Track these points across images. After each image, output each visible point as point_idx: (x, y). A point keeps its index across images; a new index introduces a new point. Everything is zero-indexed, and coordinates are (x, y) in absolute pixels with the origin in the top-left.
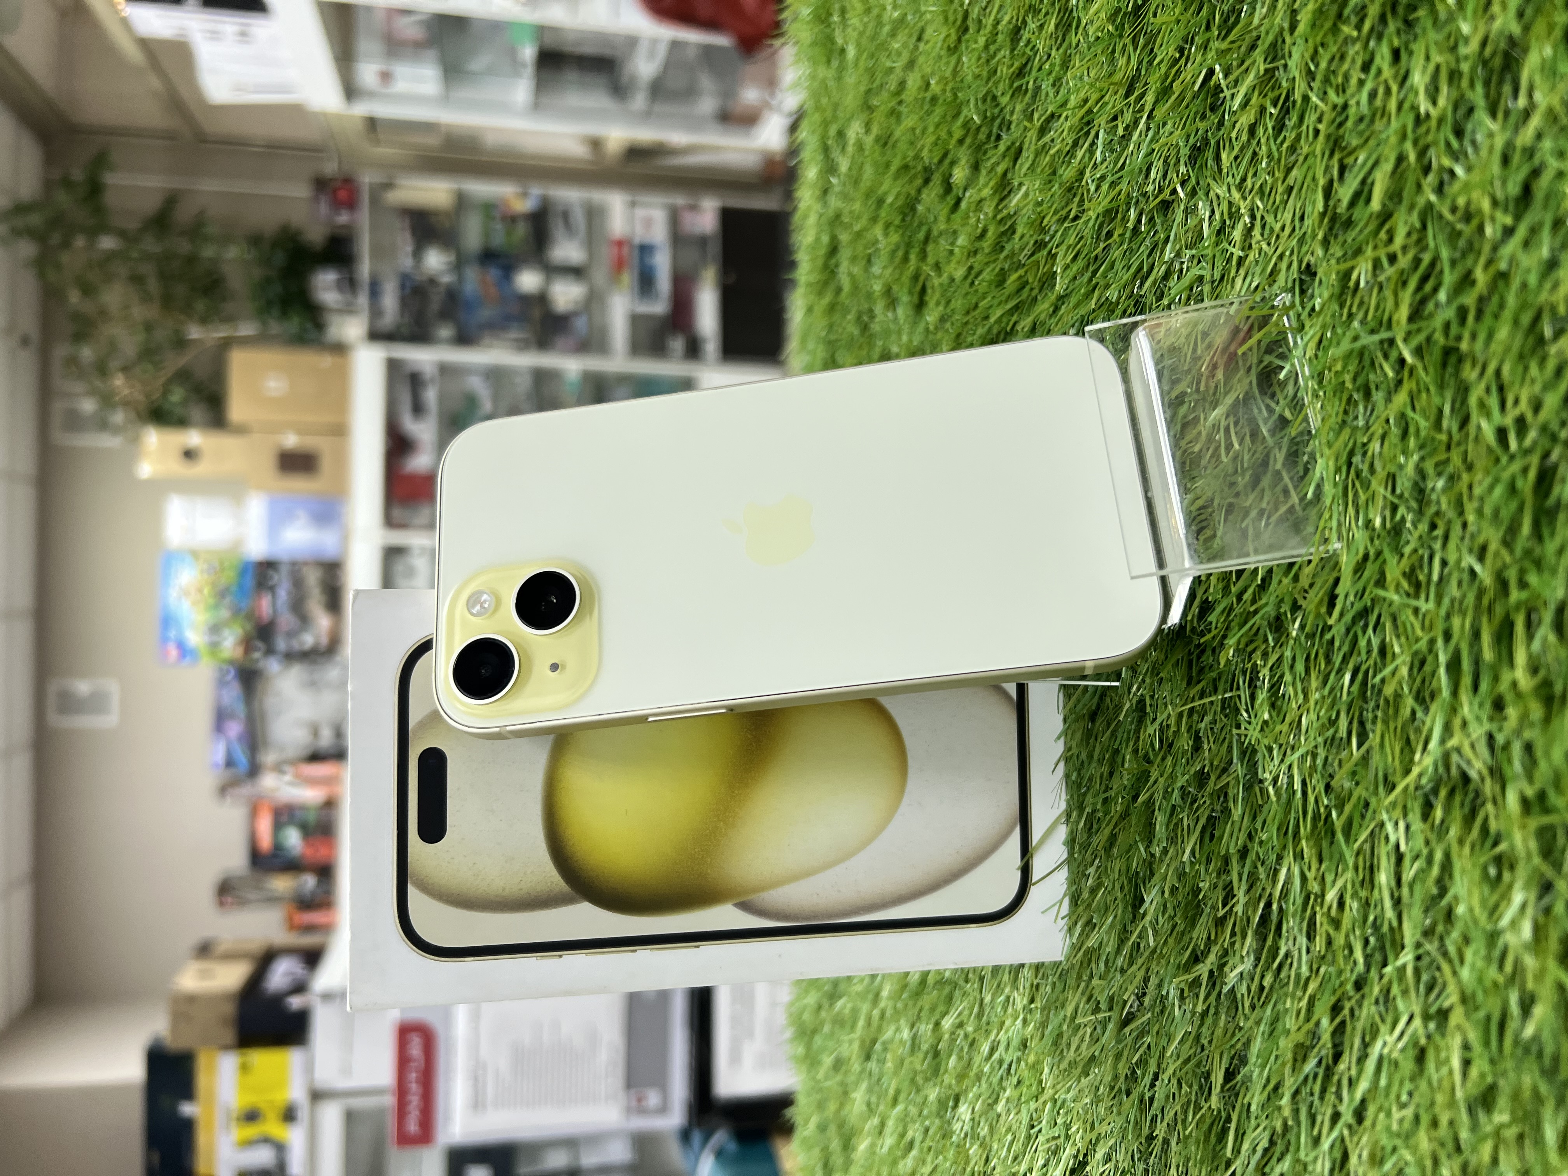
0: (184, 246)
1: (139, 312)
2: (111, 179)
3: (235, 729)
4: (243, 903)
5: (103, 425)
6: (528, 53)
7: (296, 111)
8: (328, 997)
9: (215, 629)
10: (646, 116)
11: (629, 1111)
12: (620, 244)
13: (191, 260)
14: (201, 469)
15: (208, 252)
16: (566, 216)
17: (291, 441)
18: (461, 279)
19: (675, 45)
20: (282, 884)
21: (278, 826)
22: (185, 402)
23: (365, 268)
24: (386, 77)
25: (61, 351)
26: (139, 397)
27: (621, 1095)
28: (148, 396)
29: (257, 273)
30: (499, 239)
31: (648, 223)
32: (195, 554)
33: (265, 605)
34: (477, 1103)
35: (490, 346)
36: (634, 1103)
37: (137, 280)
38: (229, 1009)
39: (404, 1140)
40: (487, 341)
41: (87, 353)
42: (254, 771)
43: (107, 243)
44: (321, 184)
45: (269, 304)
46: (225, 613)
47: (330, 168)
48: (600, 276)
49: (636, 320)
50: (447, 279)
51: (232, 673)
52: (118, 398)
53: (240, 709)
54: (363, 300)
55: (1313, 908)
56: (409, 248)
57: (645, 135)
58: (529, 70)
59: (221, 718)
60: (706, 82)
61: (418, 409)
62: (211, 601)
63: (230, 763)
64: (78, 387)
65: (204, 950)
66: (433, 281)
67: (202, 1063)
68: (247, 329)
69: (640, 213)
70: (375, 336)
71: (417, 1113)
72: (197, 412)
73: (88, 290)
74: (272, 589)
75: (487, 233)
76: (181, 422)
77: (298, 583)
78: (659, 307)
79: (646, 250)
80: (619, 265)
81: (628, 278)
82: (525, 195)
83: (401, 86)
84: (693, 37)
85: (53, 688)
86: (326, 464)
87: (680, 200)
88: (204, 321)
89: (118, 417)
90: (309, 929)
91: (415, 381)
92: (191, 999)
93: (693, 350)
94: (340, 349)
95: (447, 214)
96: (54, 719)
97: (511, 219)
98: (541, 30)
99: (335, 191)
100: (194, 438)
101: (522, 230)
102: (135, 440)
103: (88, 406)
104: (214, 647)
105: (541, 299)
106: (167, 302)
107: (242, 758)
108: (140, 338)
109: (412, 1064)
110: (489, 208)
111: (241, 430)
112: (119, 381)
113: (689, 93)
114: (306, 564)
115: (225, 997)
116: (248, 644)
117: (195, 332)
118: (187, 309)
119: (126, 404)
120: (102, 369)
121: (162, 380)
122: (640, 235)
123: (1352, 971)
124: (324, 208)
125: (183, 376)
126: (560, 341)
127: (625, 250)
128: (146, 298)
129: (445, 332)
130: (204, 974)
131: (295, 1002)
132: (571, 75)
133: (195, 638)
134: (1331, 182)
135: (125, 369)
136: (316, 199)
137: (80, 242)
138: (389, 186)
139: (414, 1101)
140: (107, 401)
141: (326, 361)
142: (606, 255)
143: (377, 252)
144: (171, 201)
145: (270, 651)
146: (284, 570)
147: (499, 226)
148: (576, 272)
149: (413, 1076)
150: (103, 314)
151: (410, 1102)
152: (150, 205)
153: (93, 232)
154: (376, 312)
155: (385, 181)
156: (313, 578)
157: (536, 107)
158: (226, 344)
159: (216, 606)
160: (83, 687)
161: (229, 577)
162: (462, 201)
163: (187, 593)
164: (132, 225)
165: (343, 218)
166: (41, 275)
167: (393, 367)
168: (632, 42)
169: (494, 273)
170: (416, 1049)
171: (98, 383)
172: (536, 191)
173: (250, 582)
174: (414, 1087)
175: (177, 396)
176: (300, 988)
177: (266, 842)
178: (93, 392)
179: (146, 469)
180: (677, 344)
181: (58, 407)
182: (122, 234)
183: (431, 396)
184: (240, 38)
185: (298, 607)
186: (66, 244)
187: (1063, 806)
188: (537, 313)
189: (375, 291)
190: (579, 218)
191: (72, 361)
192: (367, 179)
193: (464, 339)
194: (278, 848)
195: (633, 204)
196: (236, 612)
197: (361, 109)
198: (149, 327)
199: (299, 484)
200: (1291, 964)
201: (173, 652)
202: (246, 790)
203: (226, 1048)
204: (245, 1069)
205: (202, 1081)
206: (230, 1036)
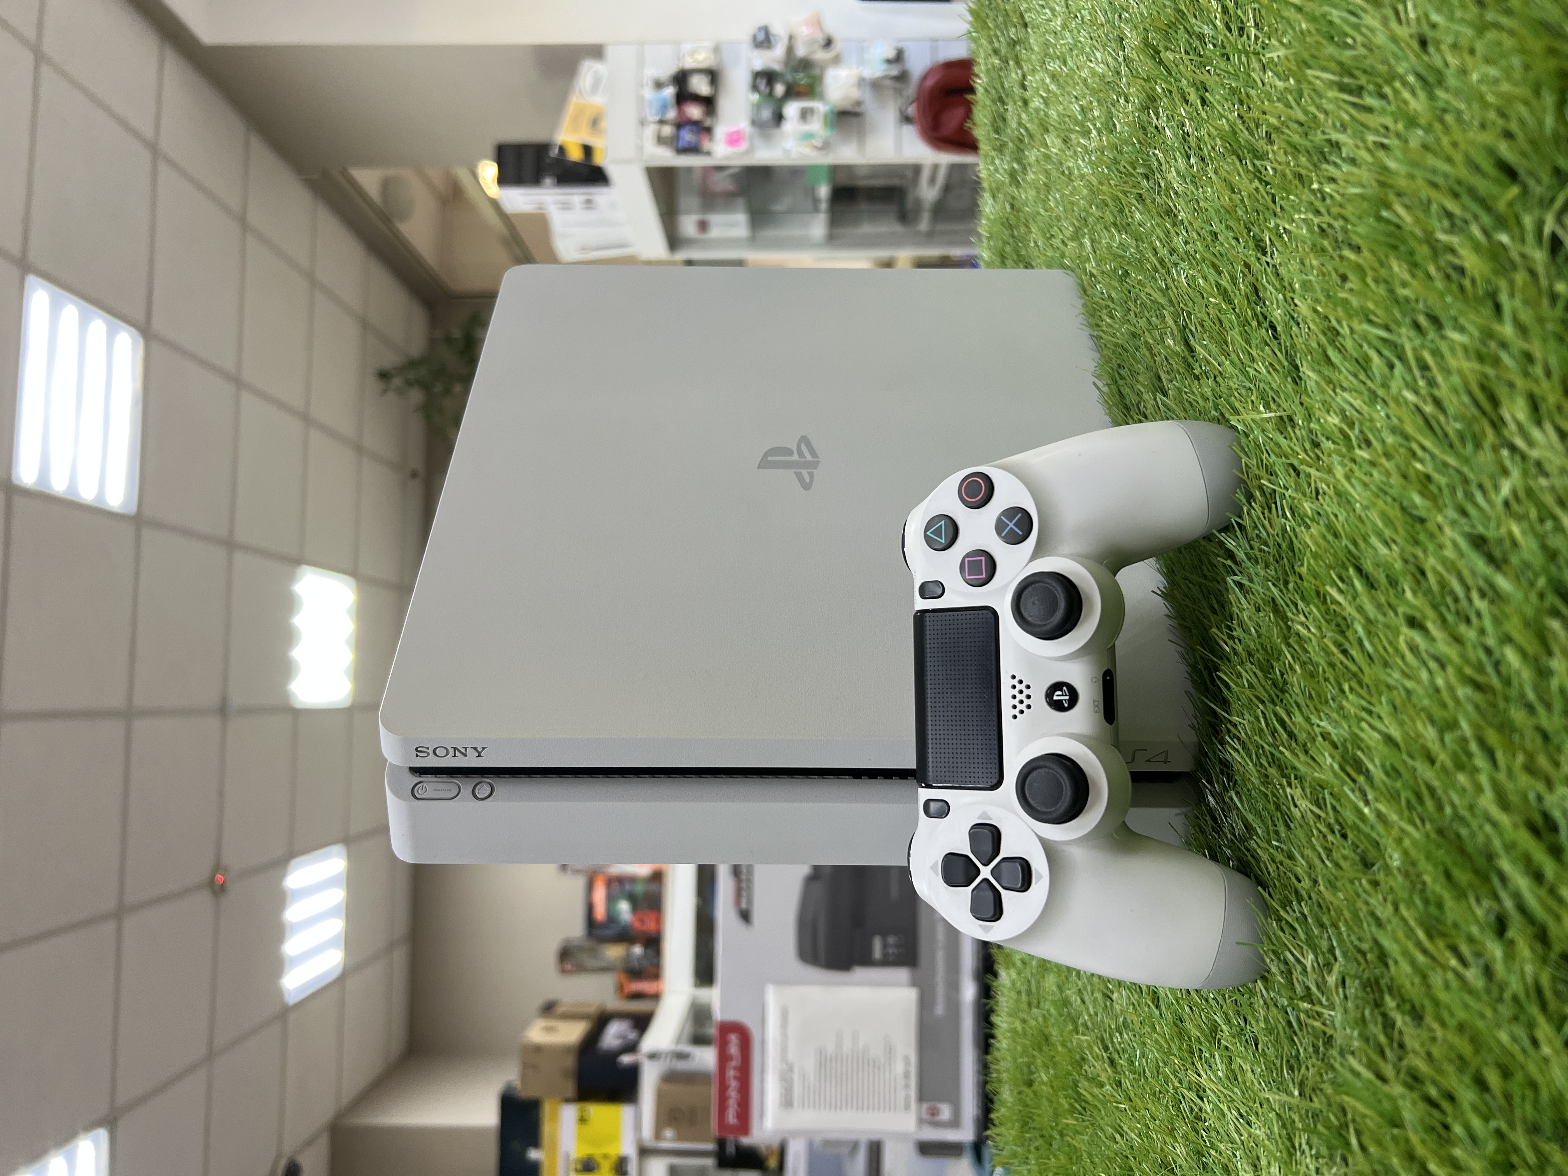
4: (581, 969)
6: (824, 191)
8: (653, 1056)
10: (931, 236)
11: (921, 1121)
19: (954, 168)
20: (614, 952)
21: (611, 900)
24: (703, 226)
27: (915, 1107)
36: (925, 1116)
38: (570, 1062)
39: (725, 1129)
57: (933, 254)
58: (825, 206)
65: (549, 1009)
67: (547, 1111)
71: (736, 1106)
83: (715, 232)
90: (638, 996)
92: (538, 1049)
98: (834, 170)
109: (732, 1063)
115: (568, 1050)
130: (549, 1030)
131: (626, 1059)
137: (457, 387)
139: (733, 1094)
149: (732, 1073)
151: (730, 1095)
153: (466, 378)
157: (831, 238)
166: (427, 416)
168: (916, 170)
170: (734, 1049)
176: (632, 1047)
177: (600, 912)
186: (446, 390)
194: (612, 918)
197: (683, 254)
203: (568, 1101)
204: (582, 1120)
205: (547, 1129)
206: (570, 1088)
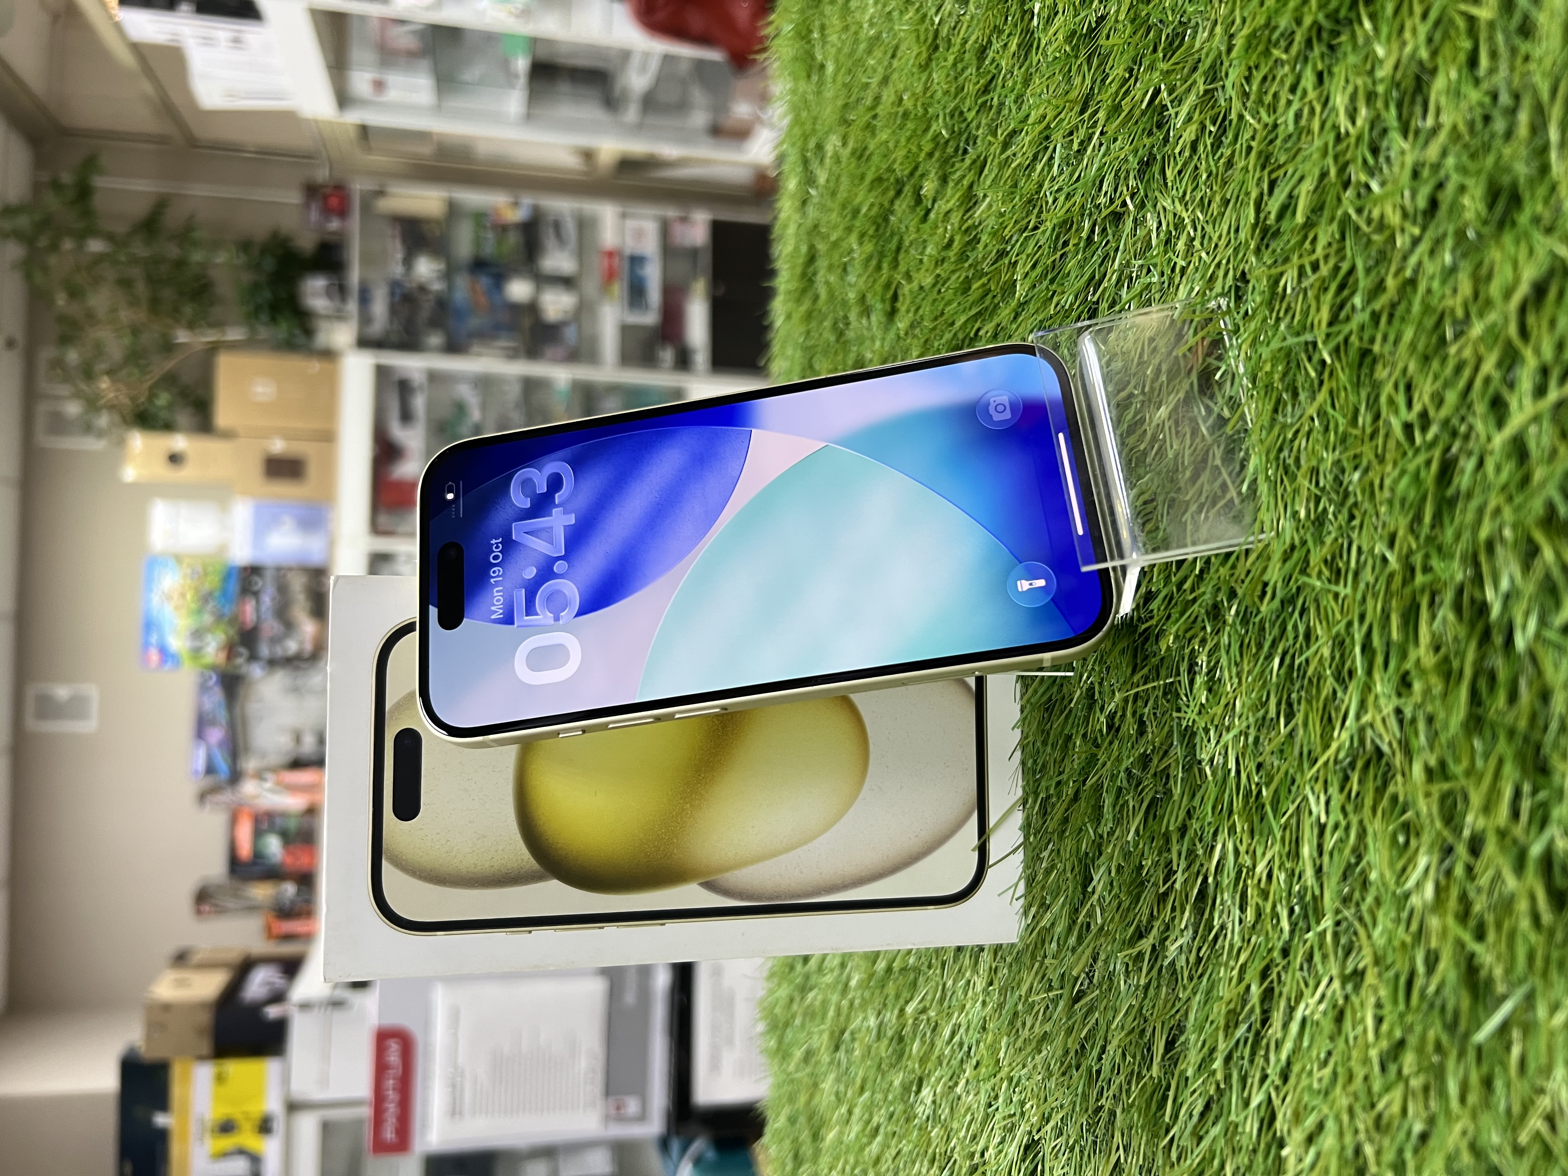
0: (173, 251)
1: (126, 315)
2: (99, 182)
3: (216, 735)
4: (221, 911)
5: (88, 428)
6: (522, 64)
7: (289, 118)
8: (305, 1006)
9: (198, 634)
10: (638, 129)
11: (607, 1119)
12: (610, 254)
13: (180, 264)
14: (186, 473)
15: (197, 256)
16: (557, 226)
17: (278, 446)
18: (451, 287)
19: (667, 59)
20: (261, 892)
21: (258, 834)
22: (170, 407)
23: (354, 276)
24: (379, 85)
25: (47, 353)
26: (125, 400)
27: (600, 1103)
28: (133, 399)
29: (247, 278)
30: (489, 249)
31: (639, 234)
32: (178, 558)
33: (249, 610)
34: (455, 1111)
35: (479, 355)
36: (613, 1112)
37: (125, 283)
38: (205, 1019)
39: (381, 1147)
40: (475, 349)
41: (73, 356)
42: (235, 777)
43: (96, 246)
44: (312, 191)
45: (258, 309)
46: (208, 619)
47: (322, 175)
48: (591, 286)
49: (626, 331)
50: (437, 286)
51: (214, 678)
52: (102, 402)
53: (222, 715)
54: (352, 306)
55: (1245, 881)
56: (399, 256)
57: (638, 147)
58: (522, 81)
59: (202, 724)
60: (698, 95)
61: (406, 416)
62: (194, 606)
63: (210, 770)
64: (64, 390)
65: (181, 959)
66: (422, 289)
67: (177, 1071)
68: (235, 334)
69: (631, 224)
70: (364, 343)
71: (394, 1120)
72: (183, 417)
73: (75, 293)
74: (256, 594)
75: (478, 242)
76: (168, 427)
77: (283, 589)
78: (650, 318)
79: (636, 261)
80: (610, 276)
81: (619, 289)
82: (516, 204)
83: (393, 95)
84: (686, 51)
85: (31, 692)
86: (313, 470)
87: (671, 213)
88: (191, 326)
89: (103, 420)
90: (288, 937)
91: (404, 388)
92: (167, 1007)
93: (683, 361)
94: (329, 355)
95: (437, 222)
96: (32, 724)
97: (503, 229)
98: (534, 42)
99: (326, 198)
100: (180, 442)
101: (513, 239)
102: (121, 443)
103: (73, 409)
104: (197, 652)
105: (532, 308)
106: (154, 305)
107: (223, 765)
108: (127, 341)
109: (391, 1072)
110: (480, 217)
111: (228, 435)
112: (104, 384)
113: (682, 107)
114: (290, 569)
115: (203, 1005)
116: (231, 650)
117: (182, 336)
118: (175, 313)
119: (111, 407)
120: (88, 374)
121: (149, 383)
122: (631, 246)
123: (1279, 938)
124: (314, 215)
125: (170, 380)
126: (550, 351)
127: (616, 261)
128: (134, 303)
129: (435, 339)
130: (181, 983)
131: (273, 1012)
132: (564, 87)
133: (177, 643)
134: (1262, 194)
135: (110, 373)
136: (307, 206)
137: (68, 245)
138: (381, 193)
139: (391, 1109)
140: (93, 404)
141: (315, 366)
142: (598, 265)
143: (367, 260)
144: (161, 205)
145: (253, 657)
146: (269, 575)
147: (490, 235)
148: (566, 282)
149: (390, 1083)
150: (91, 316)
151: (386, 1109)
152: (140, 209)
153: (81, 236)
154: (365, 319)
155: (377, 188)
156: (298, 584)
157: (529, 117)
158: (214, 349)
159: (200, 611)
160: (62, 692)
161: (213, 582)
162: (453, 210)
163: (169, 598)
164: (121, 229)
165: (334, 225)
166: (28, 277)
167: (382, 373)
168: (625, 55)
169: (484, 281)
170: (394, 1057)
171: (83, 387)
172: (528, 201)
173: (234, 587)
174: (392, 1095)
175: (163, 399)
176: (278, 997)
177: (245, 849)
178: (78, 395)
179: (130, 473)
180: (667, 355)
181: (42, 409)
182: (110, 237)
183: (419, 403)
184: (232, 45)
185: (283, 613)
186: (54, 247)
187: (1020, 793)
188: (527, 322)
189: (365, 298)
190: (570, 228)
191: (58, 364)
192: (358, 186)
193: (453, 347)
194: (258, 855)
195: (624, 216)
196: (219, 617)
197: (354, 117)
198: (135, 331)
199: (285, 489)
200: (1226, 935)
201: (154, 656)
202: (226, 797)
203: (201, 1058)
204: (220, 1079)
205: (177, 1091)
206: (205, 1046)
